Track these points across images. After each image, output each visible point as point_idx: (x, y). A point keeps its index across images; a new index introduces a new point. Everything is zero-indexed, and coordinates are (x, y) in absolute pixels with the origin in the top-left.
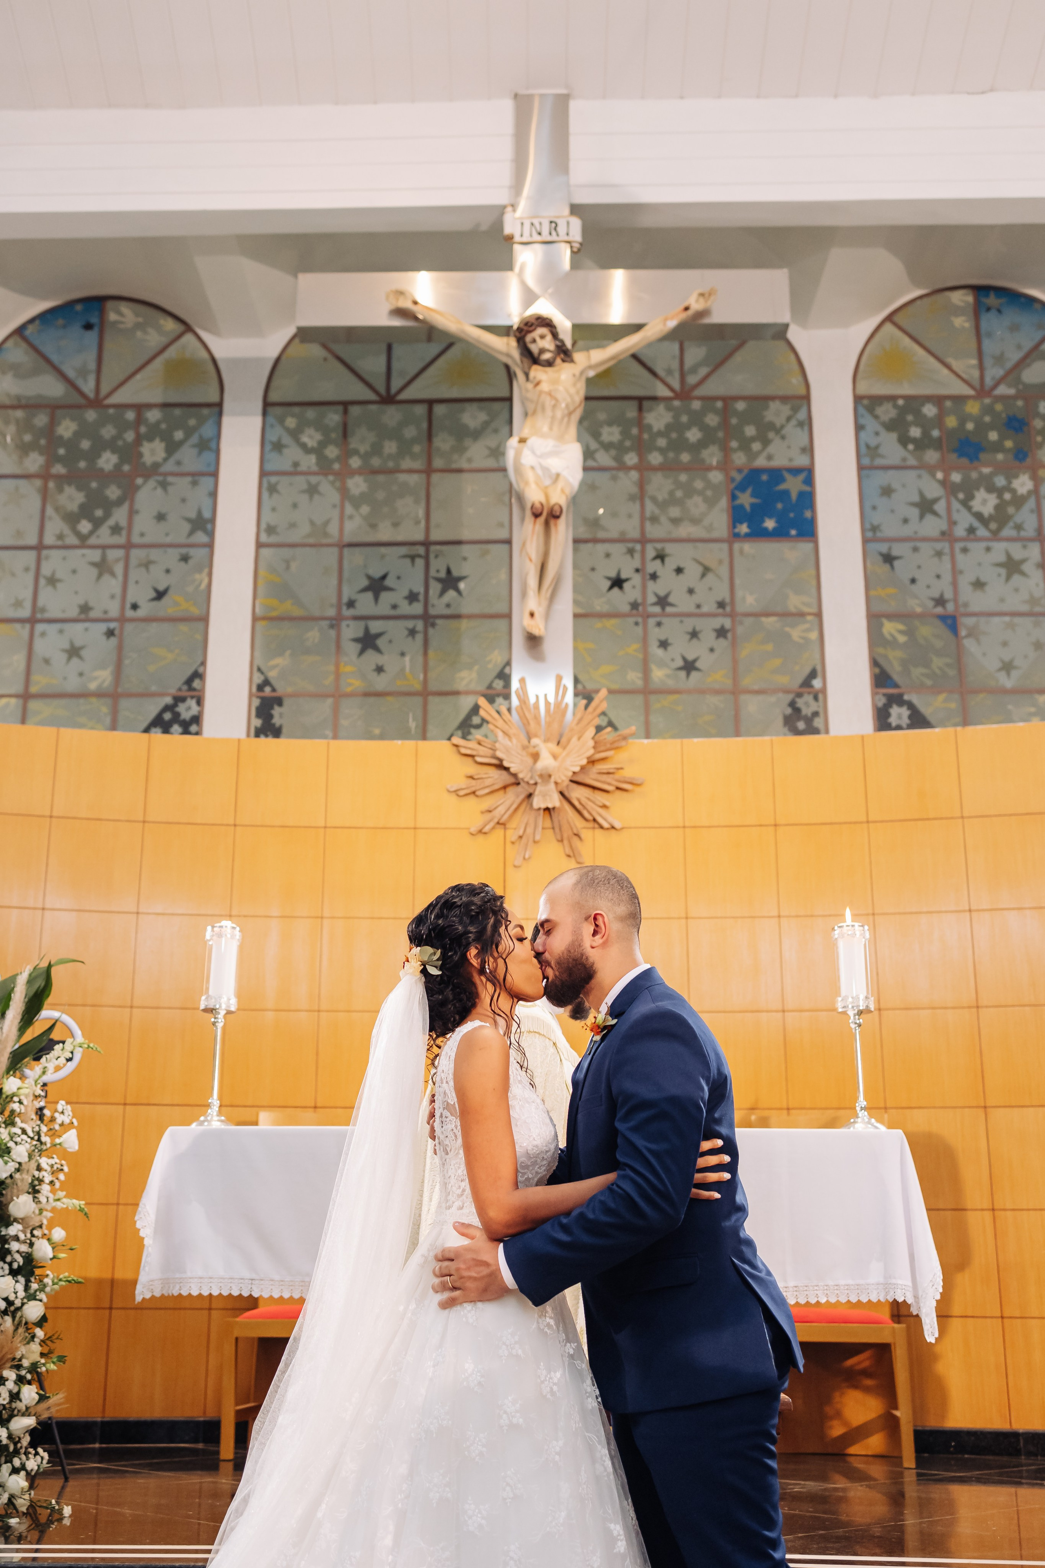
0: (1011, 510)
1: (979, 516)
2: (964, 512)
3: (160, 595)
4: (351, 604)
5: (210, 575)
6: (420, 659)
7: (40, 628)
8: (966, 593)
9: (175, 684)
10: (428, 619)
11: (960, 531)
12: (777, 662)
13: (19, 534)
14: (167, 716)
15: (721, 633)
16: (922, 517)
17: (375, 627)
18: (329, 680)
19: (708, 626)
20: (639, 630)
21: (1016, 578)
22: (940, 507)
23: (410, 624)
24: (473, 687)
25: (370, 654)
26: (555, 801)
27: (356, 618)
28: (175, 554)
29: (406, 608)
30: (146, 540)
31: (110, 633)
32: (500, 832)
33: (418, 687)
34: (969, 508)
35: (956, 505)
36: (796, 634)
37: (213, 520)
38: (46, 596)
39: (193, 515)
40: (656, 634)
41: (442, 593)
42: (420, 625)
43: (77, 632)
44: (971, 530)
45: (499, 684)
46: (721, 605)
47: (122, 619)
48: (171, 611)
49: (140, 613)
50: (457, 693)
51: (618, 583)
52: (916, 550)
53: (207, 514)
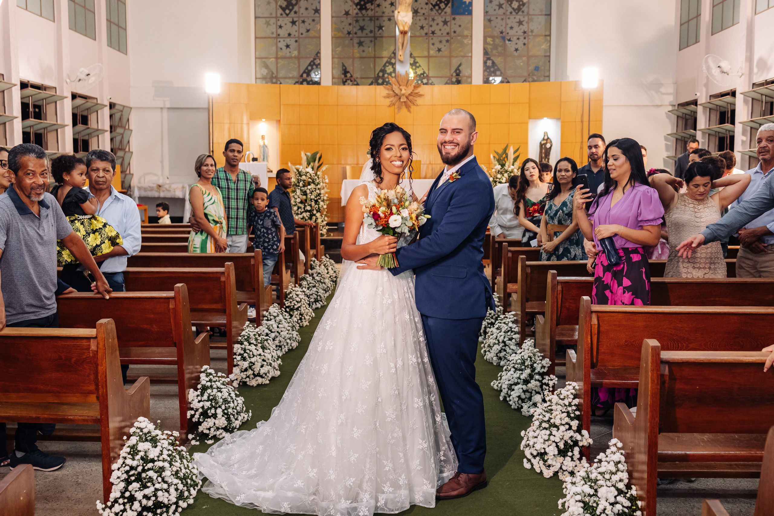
0: (521, 7)
1: (513, 8)
2: (510, 7)
3: (308, 31)
4: (356, 33)
5: (320, 25)
6: (373, 49)
7: (279, 40)
8: (508, 30)
9: (313, 55)
10: (375, 38)
11: (508, 13)
12: (461, 49)
13: (271, 14)
14: (312, 63)
15: (447, 41)
16: (499, 9)
17: (362, 39)
18: (351, 54)
19: (444, 39)
20: (427, 40)
21: (521, 26)
22: (504, 6)
23: (371, 39)
24: (387, 56)
25: (361, 47)
26: (405, 100)
27: (357, 37)
28: (311, 19)
29: (370, 35)
30: (303, 15)
31: (296, 41)
32: (393, 107)
33: (373, 56)
34: (511, 6)
35: (508, 6)
36: (466, 41)
37: (320, 10)
38: (280, 31)
39: (315, 8)
40: (431, 41)
41: (379, 30)
42: (373, 39)
43: (288, 41)
44: (511, 13)
45: (393, 55)
46: (448, 34)
47: (299, 37)
48: (311, 35)
49: (303, 36)
50: (382, 57)
51: (422, 27)
52: (497, 18)
53: (318, 8)
